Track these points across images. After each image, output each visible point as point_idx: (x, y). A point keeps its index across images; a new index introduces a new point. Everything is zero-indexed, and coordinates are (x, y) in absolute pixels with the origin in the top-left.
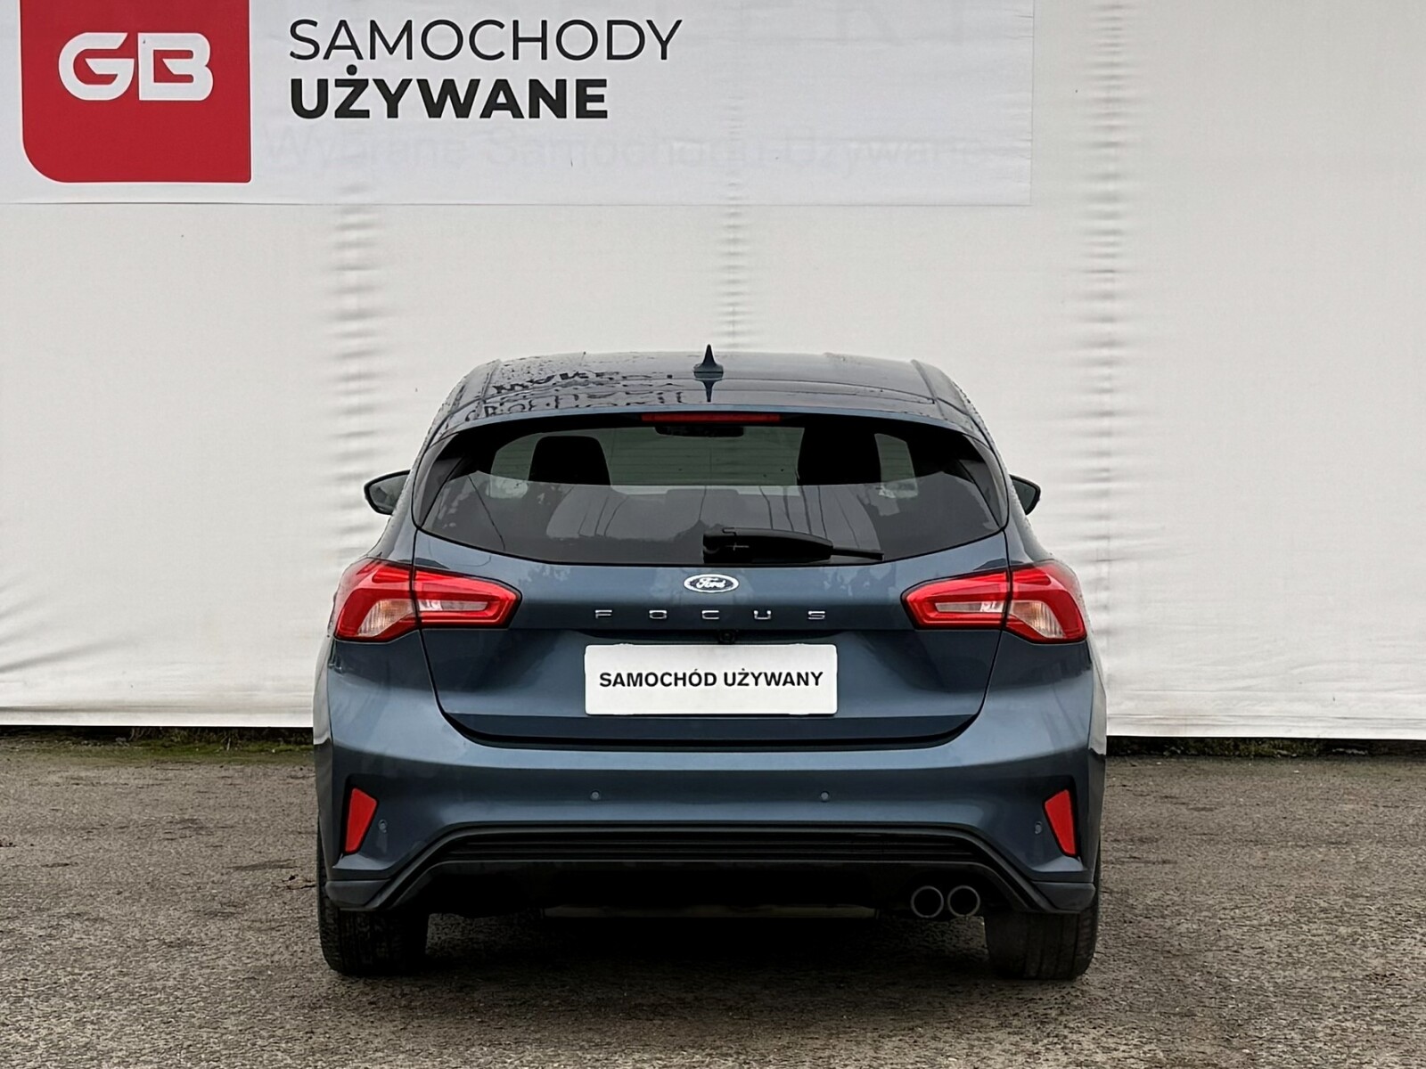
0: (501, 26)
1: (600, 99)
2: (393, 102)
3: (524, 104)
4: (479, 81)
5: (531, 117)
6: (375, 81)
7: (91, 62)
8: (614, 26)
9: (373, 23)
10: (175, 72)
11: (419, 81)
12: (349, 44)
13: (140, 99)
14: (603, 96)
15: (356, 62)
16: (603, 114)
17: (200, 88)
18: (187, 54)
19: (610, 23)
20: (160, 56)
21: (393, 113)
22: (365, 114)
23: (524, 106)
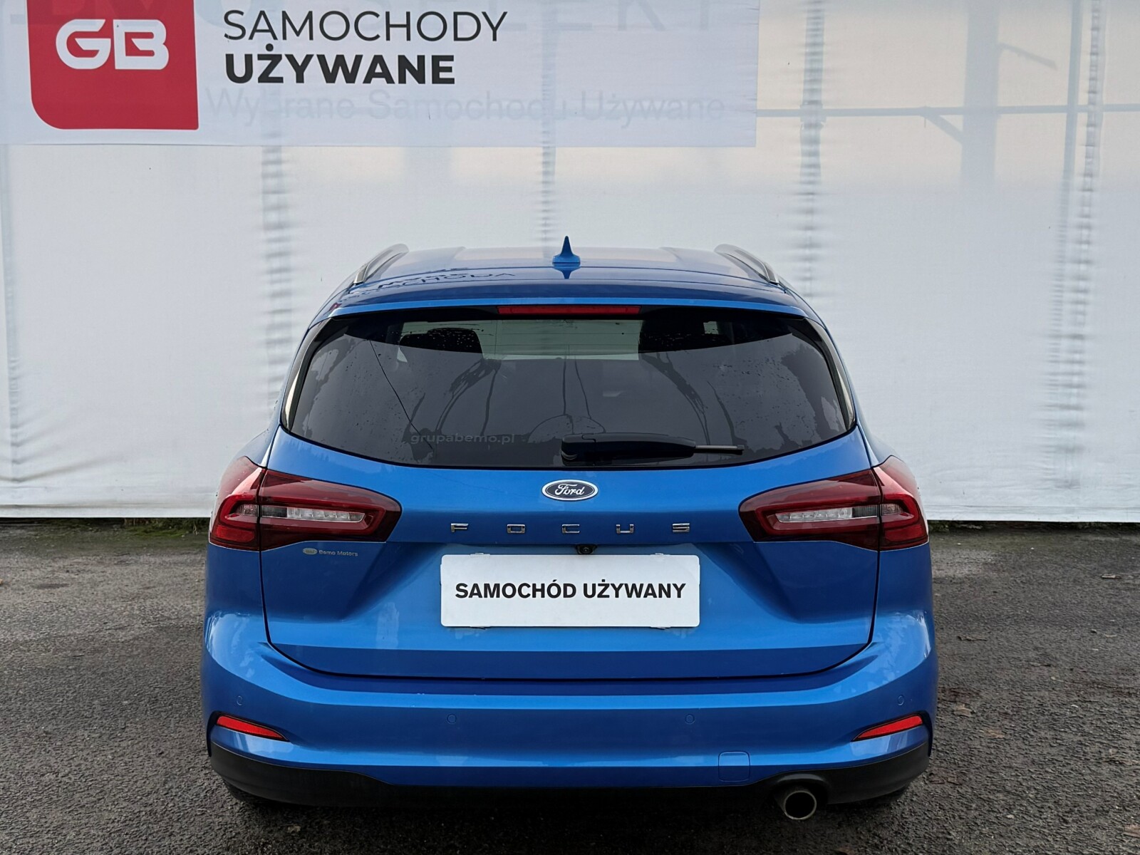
0: (377, 15)
1: (449, 69)
2: (300, 70)
3: (394, 72)
4: (361, 56)
5: (400, 82)
6: (287, 56)
7: (80, 41)
8: (459, 17)
9: (284, 13)
10: (141, 48)
11: (318, 56)
12: (267, 28)
13: (117, 67)
14: (451, 68)
15: (272, 41)
16: (451, 81)
17: (160, 60)
18: (149, 35)
19: (456, 14)
20: (129, 36)
21: (300, 79)
22: (280, 80)
23: (395, 74)
